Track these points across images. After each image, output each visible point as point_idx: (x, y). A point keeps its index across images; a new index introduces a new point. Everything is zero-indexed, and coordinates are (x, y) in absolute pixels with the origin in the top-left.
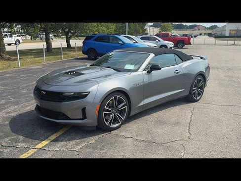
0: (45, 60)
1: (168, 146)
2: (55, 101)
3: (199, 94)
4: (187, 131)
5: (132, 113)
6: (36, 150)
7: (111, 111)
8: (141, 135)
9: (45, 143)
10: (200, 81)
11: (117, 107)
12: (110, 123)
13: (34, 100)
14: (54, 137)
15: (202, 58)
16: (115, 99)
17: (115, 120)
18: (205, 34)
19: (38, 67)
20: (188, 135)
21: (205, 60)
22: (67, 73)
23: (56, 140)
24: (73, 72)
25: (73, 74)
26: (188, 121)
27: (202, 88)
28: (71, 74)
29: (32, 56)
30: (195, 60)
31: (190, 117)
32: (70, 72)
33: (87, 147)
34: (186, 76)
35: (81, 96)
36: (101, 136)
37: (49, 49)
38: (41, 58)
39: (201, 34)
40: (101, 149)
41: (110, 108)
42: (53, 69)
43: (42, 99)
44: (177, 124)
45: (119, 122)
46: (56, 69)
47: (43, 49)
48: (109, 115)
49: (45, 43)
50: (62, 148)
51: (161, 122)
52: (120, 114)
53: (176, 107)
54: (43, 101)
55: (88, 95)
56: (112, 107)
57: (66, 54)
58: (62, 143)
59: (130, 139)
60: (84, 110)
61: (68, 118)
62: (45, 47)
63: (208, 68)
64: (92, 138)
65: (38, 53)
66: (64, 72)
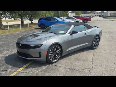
0: (21, 29)
1: (82, 71)
2: (26, 49)
3: (97, 45)
4: (91, 64)
5: (63, 55)
6: (17, 72)
7: (53, 54)
8: (68, 66)
9: (21, 69)
10: (97, 38)
11: (56, 52)
12: (52, 60)
13: (16, 49)
14: (25, 66)
15: (97, 27)
16: (55, 48)
17: (55, 58)
18: (98, 16)
19: (18, 33)
20: (92, 66)
21: (99, 28)
22: (31, 35)
23: (27, 68)
24: (34, 35)
25: (35, 36)
26: (92, 59)
27: (98, 42)
28: (33, 36)
29: (15, 28)
30: (94, 28)
31: (92, 57)
32: (33, 35)
33: (41, 71)
34: (90, 36)
35: (38, 46)
36: (48, 66)
37: (23, 24)
38: (19, 29)
39: (95, 16)
40: (48, 72)
41: (52, 52)
42: (24, 34)
43: (20, 48)
44: (86, 60)
45: (56, 59)
46: (26, 34)
47: (20, 24)
48: (52, 55)
49: (21, 22)
50: (29, 71)
51: (78, 59)
52: (57, 55)
53: (85, 52)
54: (20, 49)
55: (41, 46)
56: (53, 52)
57: (30, 27)
58: (29, 69)
59: (62, 68)
60: (40, 53)
61: (32, 57)
62: (21, 23)
63: (101, 32)
64: (44, 67)
65: (17, 26)
66: (30, 35)
